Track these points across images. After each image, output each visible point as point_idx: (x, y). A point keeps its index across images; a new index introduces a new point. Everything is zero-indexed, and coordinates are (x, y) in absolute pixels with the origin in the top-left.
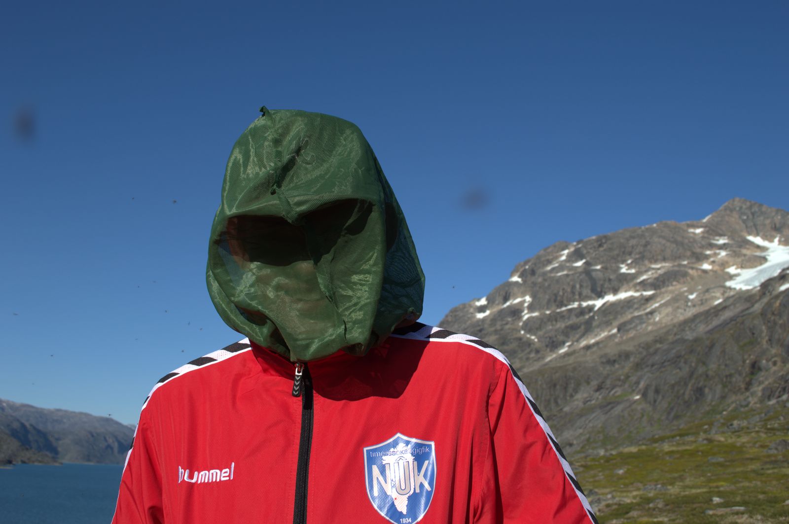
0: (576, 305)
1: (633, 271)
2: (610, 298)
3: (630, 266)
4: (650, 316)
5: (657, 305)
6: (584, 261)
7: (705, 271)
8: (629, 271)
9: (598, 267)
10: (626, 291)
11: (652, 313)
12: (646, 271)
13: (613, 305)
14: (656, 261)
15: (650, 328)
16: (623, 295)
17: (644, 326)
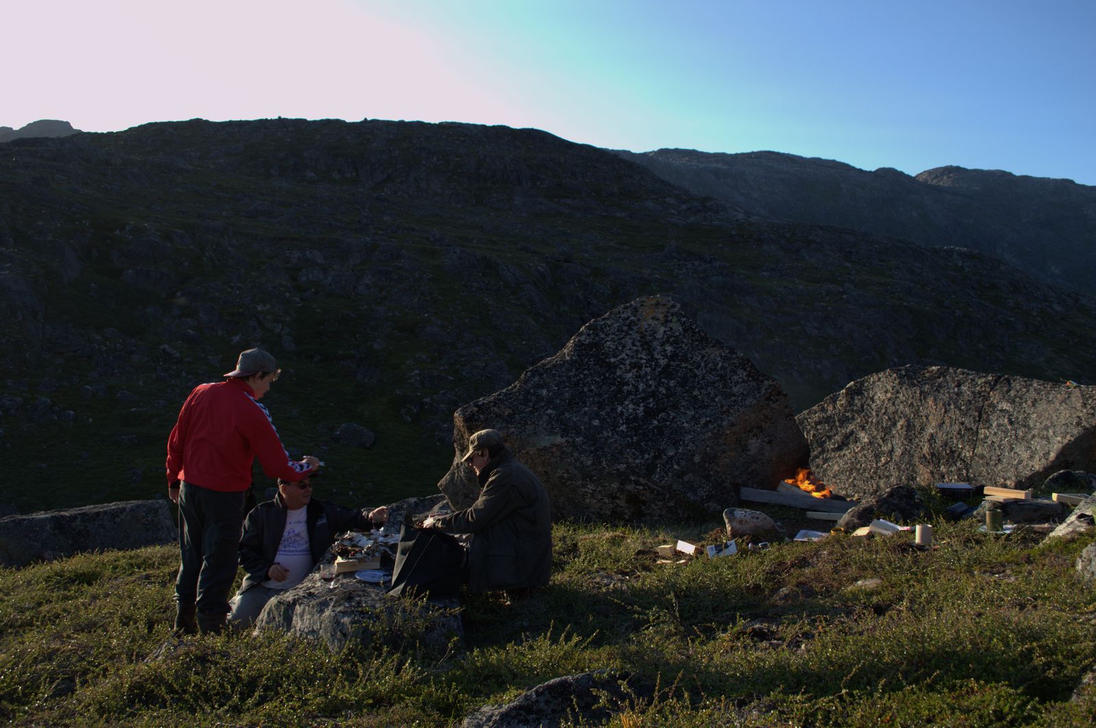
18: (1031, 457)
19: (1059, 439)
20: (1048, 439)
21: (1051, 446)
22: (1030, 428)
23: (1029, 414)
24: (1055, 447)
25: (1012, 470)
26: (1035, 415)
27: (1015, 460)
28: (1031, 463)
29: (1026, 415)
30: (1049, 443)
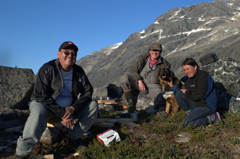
0: (180, 34)
1: (204, 20)
2: (194, 31)
3: (202, 18)
4: (209, 38)
5: (212, 34)
6: (184, 16)
7: (232, 21)
8: (202, 20)
9: (190, 18)
10: (200, 28)
11: (210, 37)
12: (209, 20)
13: (195, 33)
14: (213, 16)
15: (209, 43)
16: (199, 30)
17: (206, 42)
18: (14, 97)
19: (24, 88)
20: (19, 88)
21: (22, 91)
22: (9, 85)
23: (7, 79)
24: (24, 92)
25: (7, 103)
26: (10, 80)
27: (7, 99)
28: (14, 99)
29: (6, 80)
30: (21, 90)
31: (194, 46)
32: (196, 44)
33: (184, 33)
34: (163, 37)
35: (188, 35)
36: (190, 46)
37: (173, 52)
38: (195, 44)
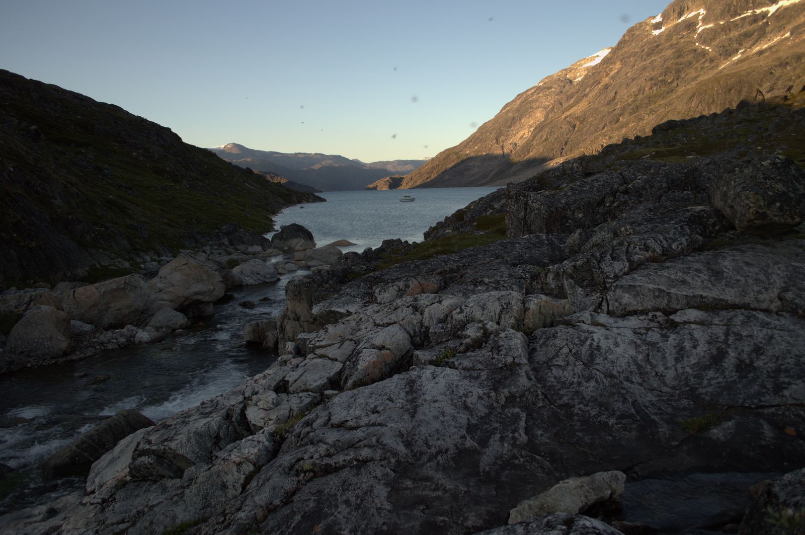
2: (784, 3)
13: (786, 9)
31: (787, 39)
32: (792, 34)
33: (758, 11)
34: (708, 27)
35: (769, 15)
36: (775, 40)
37: (734, 59)
38: (788, 34)
